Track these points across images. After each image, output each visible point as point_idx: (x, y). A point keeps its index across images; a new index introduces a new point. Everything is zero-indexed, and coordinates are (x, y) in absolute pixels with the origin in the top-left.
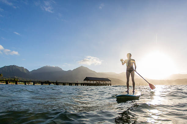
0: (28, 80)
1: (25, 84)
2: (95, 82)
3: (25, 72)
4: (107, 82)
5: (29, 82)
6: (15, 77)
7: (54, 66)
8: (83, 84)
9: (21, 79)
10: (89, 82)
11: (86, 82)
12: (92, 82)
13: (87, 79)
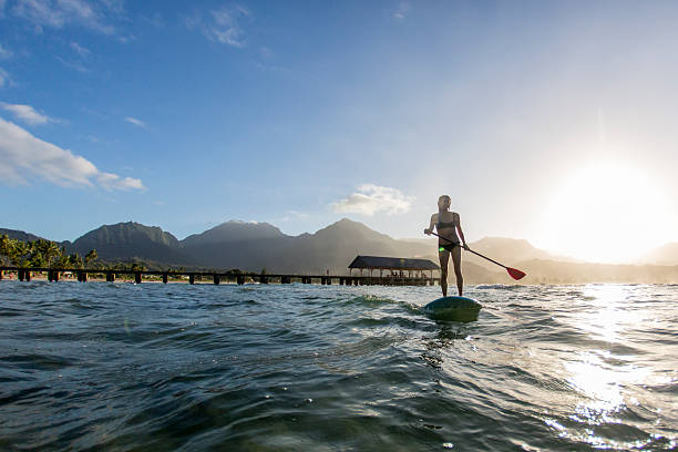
0: (175, 267)
1: (165, 281)
2: (386, 273)
3: (165, 241)
4: (427, 273)
5: (176, 275)
6: (136, 258)
7: (255, 222)
8: (348, 280)
9: (152, 264)
10: (366, 272)
11: (356, 272)
12: (376, 273)
13: (359, 262)
